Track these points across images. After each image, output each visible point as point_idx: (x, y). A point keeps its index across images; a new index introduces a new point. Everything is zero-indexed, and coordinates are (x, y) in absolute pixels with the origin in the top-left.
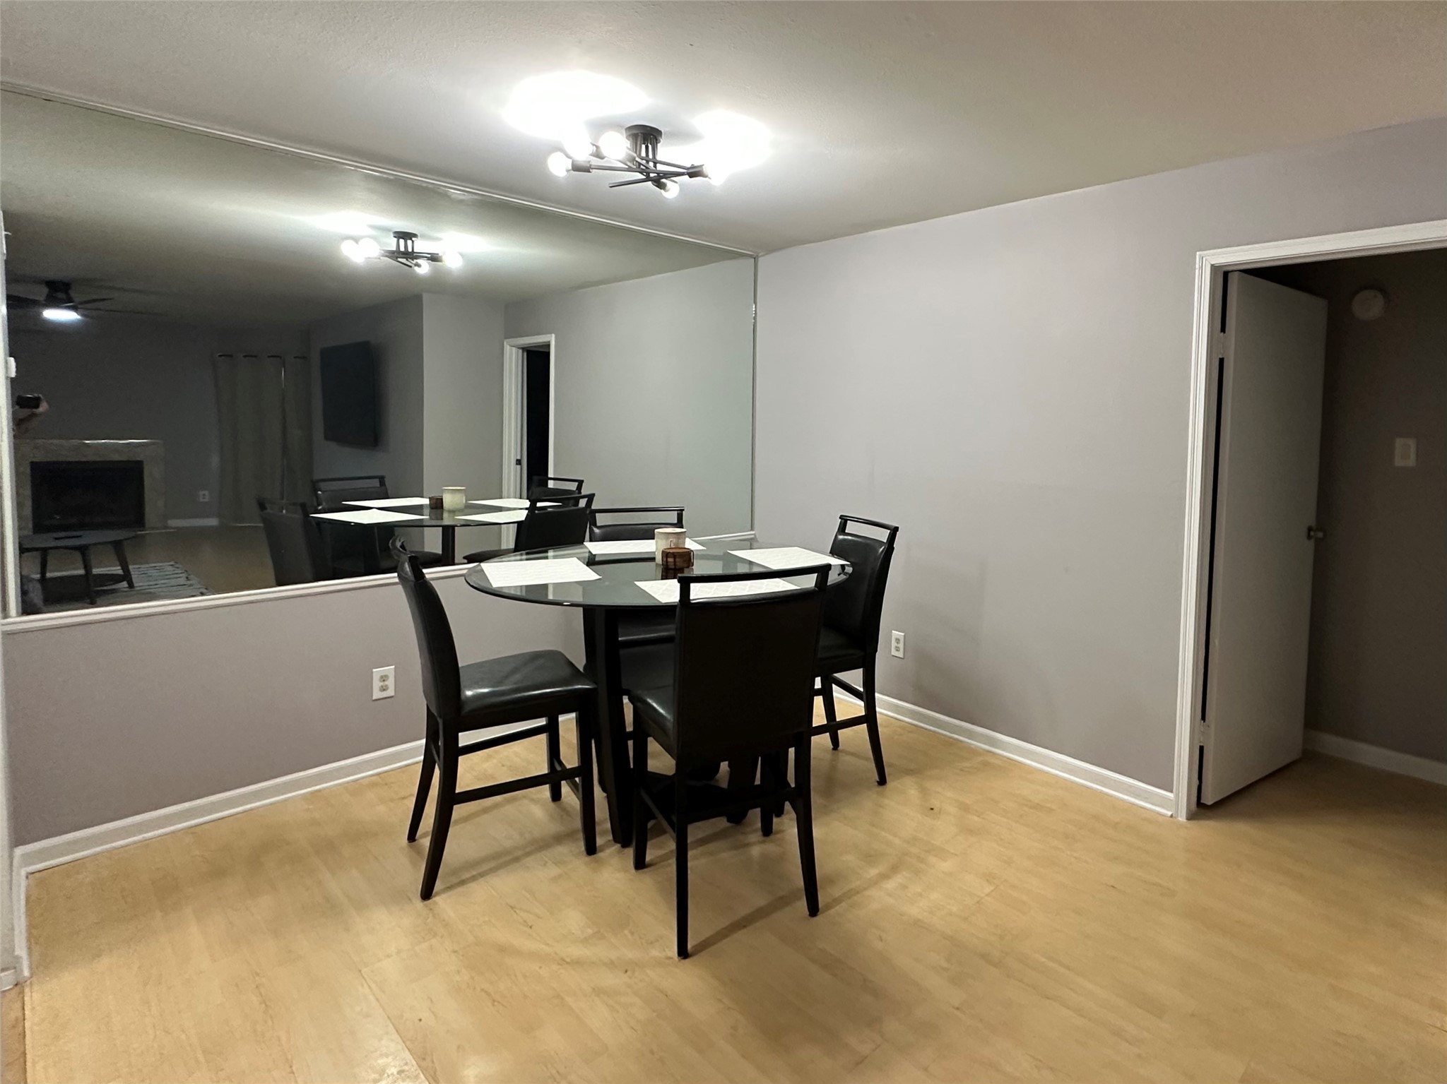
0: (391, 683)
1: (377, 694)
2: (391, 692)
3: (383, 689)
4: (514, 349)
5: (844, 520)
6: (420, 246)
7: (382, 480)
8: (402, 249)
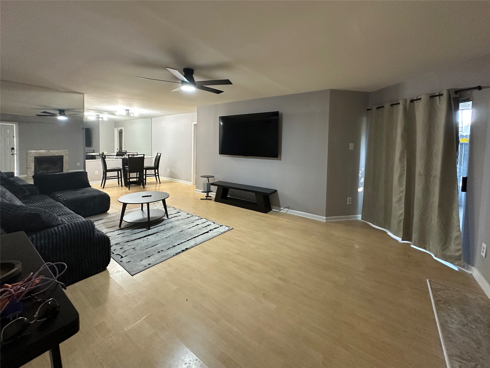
0: (98, 173)
1: (96, 174)
2: (98, 174)
3: (97, 174)
4: (116, 130)
5: (158, 153)
6: (100, 116)
7: (94, 150)
8: (98, 117)
